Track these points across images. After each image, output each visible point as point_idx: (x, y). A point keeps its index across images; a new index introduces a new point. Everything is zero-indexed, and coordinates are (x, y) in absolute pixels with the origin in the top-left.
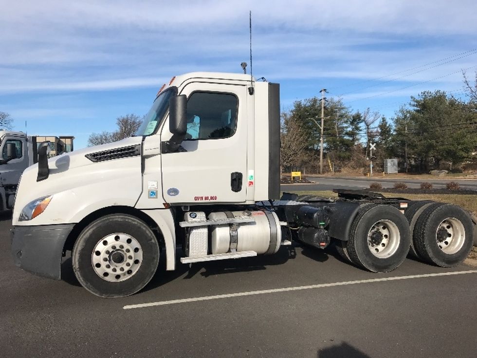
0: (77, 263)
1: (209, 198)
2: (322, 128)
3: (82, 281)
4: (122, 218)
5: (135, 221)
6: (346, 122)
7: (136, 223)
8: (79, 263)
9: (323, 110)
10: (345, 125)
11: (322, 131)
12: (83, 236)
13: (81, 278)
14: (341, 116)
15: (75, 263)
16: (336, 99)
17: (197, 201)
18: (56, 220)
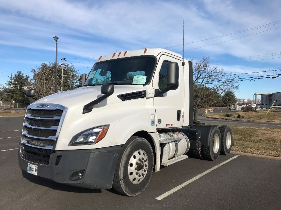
0: (122, 174)
1: (170, 125)
2: (62, 82)
3: (124, 186)
4: (141, 139)
5: (146, 141)
6: (76, 79)
7: (146, 142)
8: (123, 173)
9: (63, 70)
10: (75, 81)
11: (62, 83)
12: (125, 154)
13: (123, 185)
14: (73, 76)
15: (121, 174)
16: (70, 65)
17: (168, 127)
18: (113, 143)
